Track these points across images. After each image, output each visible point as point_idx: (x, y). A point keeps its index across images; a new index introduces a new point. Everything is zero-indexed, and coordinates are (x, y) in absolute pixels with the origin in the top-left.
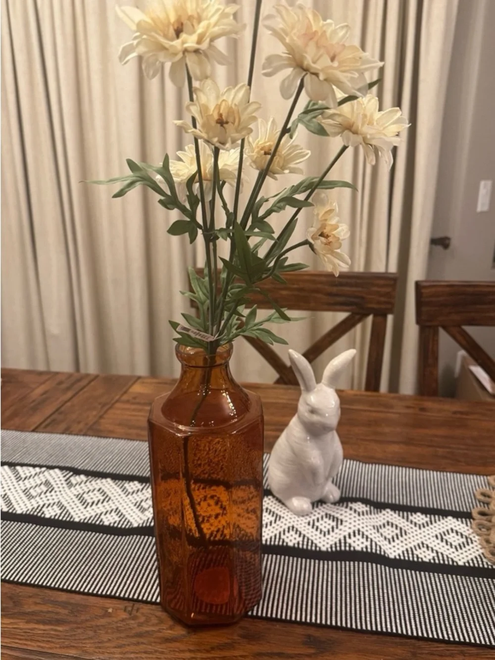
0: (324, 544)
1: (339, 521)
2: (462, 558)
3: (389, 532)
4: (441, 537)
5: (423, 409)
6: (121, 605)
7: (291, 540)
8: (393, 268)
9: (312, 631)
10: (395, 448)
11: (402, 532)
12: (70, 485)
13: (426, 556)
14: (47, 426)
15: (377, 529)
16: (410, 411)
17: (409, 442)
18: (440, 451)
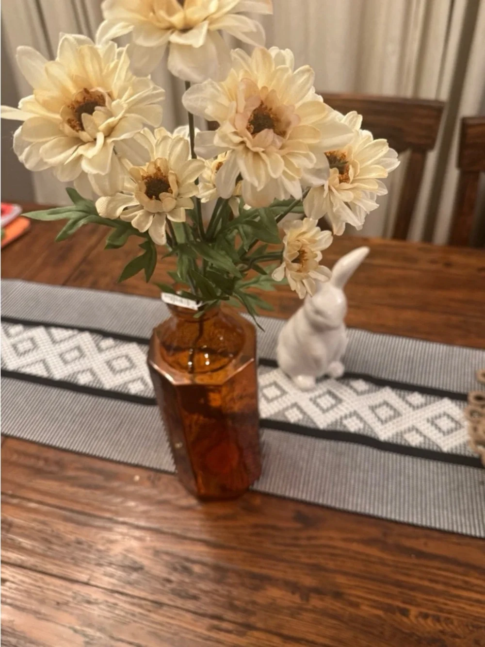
0: (322, 421)
1: (339, 400)
2: (447, 444)
3: (384, 412)
4: (432, 422)
5: (448, 265)
6: (145, 474)
7: (293, 417)
8: (444, 95)
9: (302, 508)
10: (409, 315)
11: (397, 414)
12: (100, 350)
13: (414, 440)
14: (75, 280)
15: (373, 409)
16: (434, 267)
17: (423, 307)
18: (455, 319)
